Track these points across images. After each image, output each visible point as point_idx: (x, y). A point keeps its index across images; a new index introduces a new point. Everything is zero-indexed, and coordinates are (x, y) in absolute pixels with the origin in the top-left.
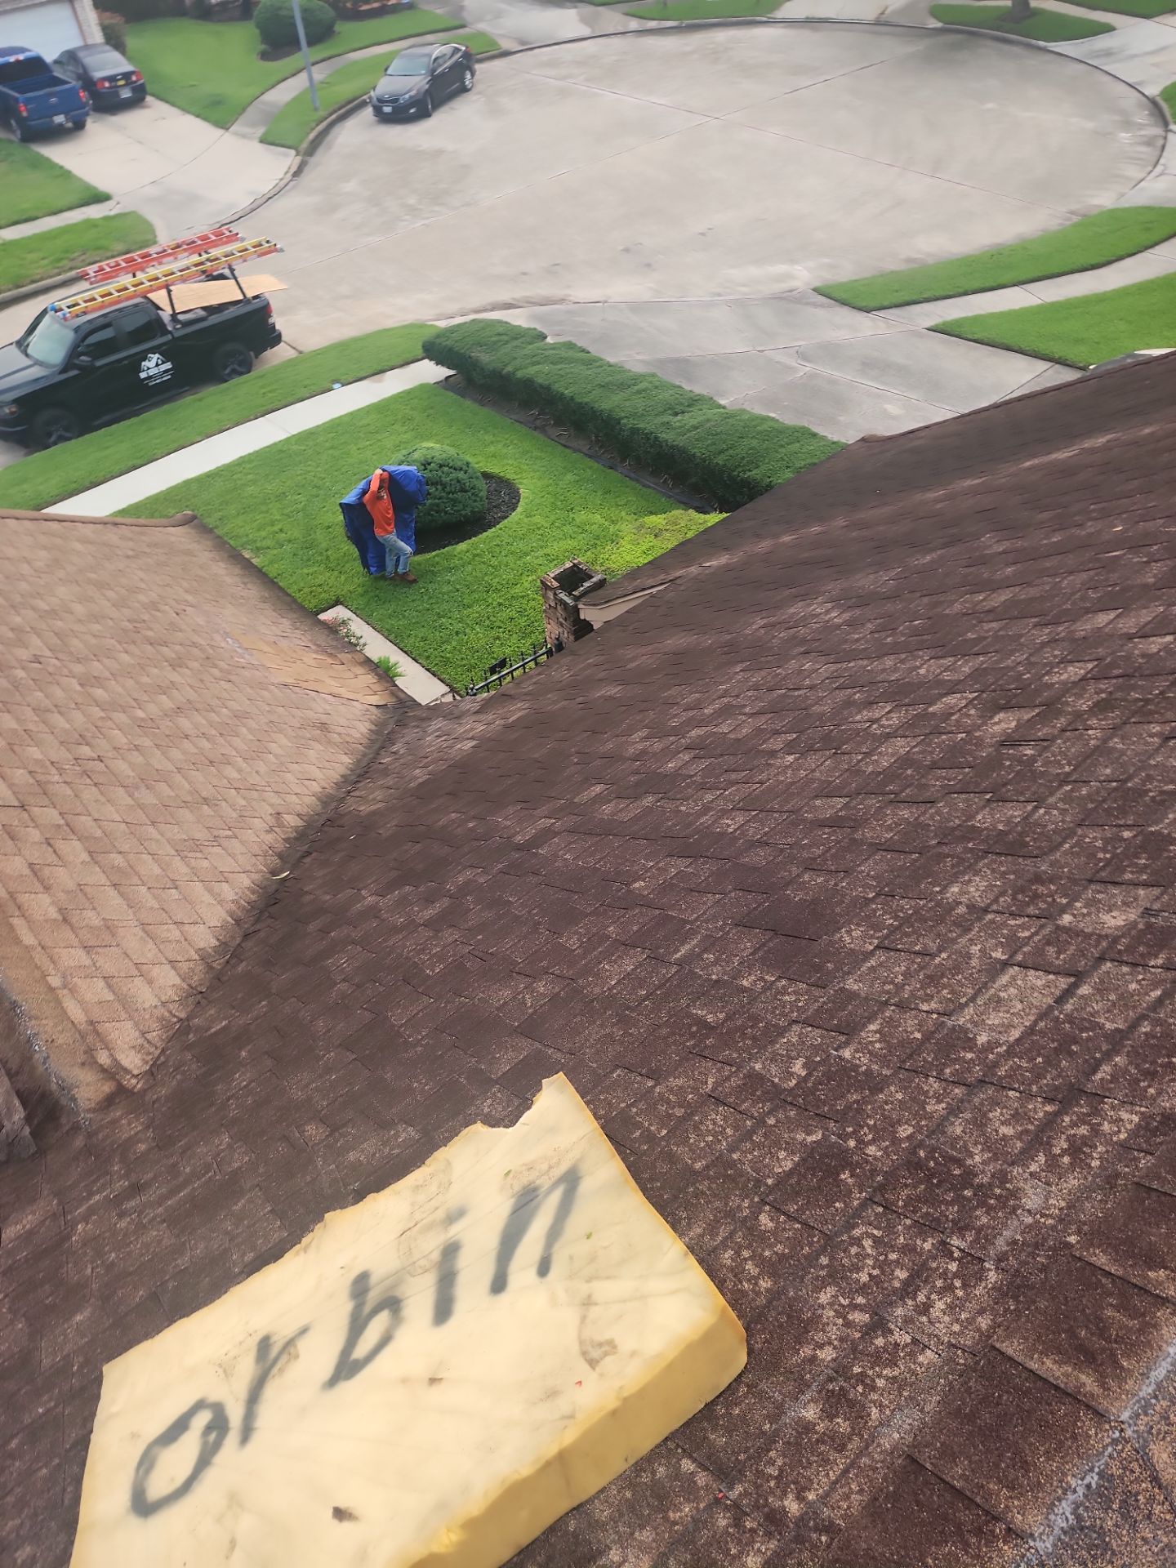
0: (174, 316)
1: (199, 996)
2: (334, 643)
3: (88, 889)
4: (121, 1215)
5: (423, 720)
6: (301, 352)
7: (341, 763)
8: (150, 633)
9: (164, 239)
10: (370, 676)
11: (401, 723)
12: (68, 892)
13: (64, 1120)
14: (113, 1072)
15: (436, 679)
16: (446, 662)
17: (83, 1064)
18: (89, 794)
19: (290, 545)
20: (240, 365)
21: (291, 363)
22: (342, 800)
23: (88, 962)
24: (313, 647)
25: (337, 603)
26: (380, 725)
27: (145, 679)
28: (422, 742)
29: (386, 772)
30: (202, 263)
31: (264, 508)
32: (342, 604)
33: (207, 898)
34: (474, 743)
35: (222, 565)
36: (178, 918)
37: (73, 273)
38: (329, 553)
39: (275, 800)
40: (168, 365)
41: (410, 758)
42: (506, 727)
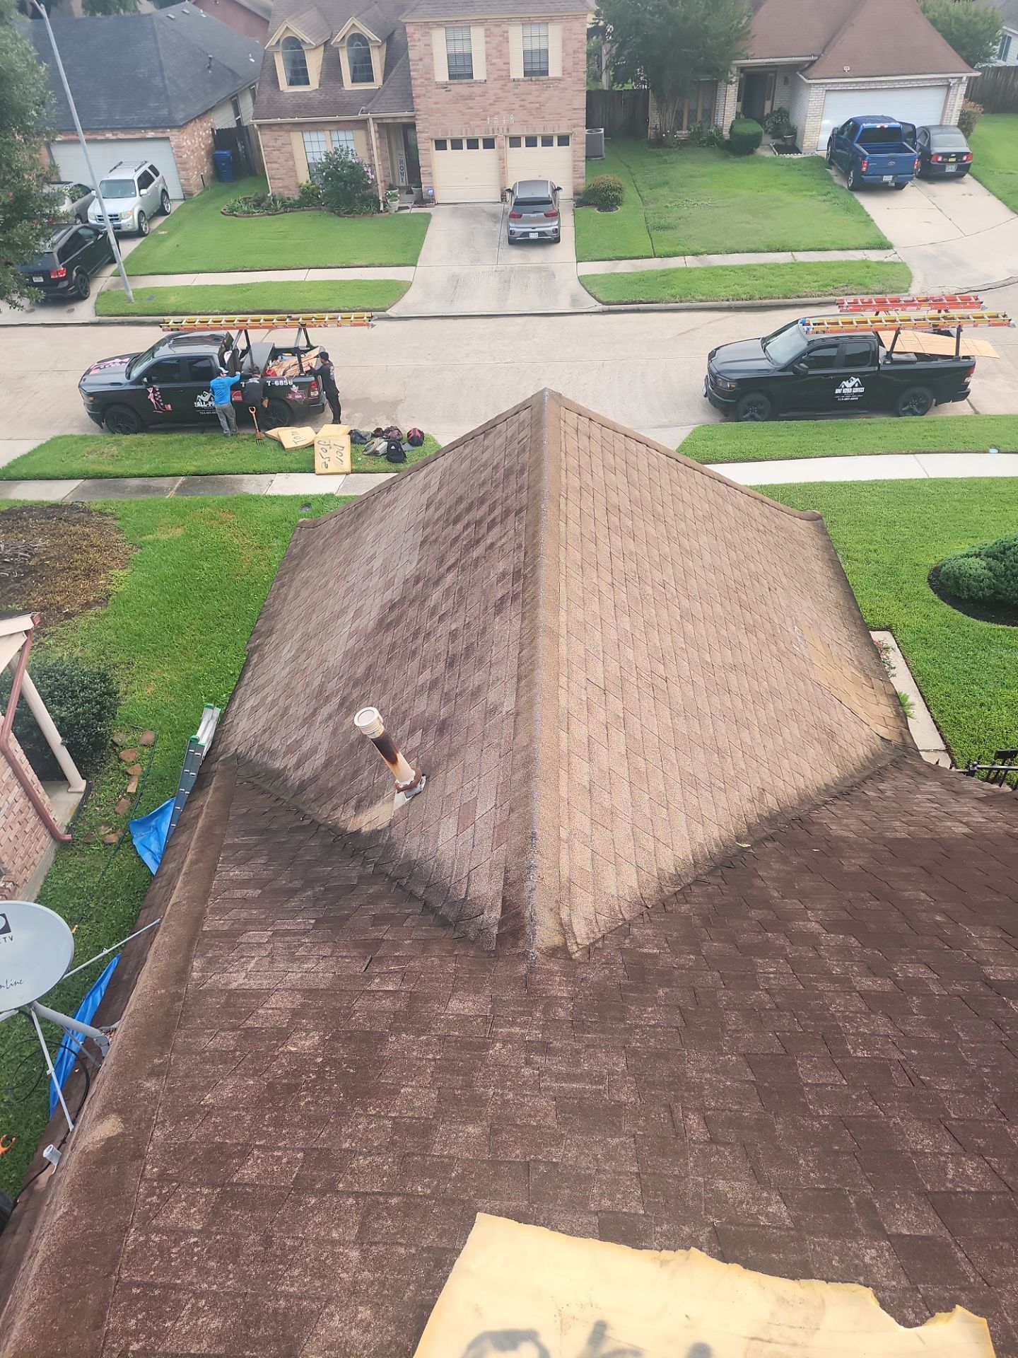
0: (889, 354)
1: (645, 909)
2: (874, 667)
3: (614, 776)
4: (528, 1063)
5: (919, 774)
6: (977, 413)
7: (830, 773)
8: (744, 597)
9: (916, 290)
10: (889, 710)
11: (897, 764)
12: (600, 770)
13: (521, 943)
14: (565, 929)
15: (937, 733)
16: (957, 723)
17: (551, 910)
18: (647, 703)
19: (876, 566)
20: (918, 407)
21: (963, 419)
22: (817, 807)
23: (588, 832)
24: (856, 663)
25: (888, 628)
26: (876, 757)
27: (724, 632)
28: (911, 796)
29: (866, 805)
30: (939, 319)
31: (871, 527)
32: (891, 631)
33: (684, 831)
34: (966, 830)
35: (821, 564)
36: (658, 834)
37: (832, 298)
38: (905, 586)
39: (766, 776)
40: (861, 390)
41: (894, 805)
42: (1008, 834)
